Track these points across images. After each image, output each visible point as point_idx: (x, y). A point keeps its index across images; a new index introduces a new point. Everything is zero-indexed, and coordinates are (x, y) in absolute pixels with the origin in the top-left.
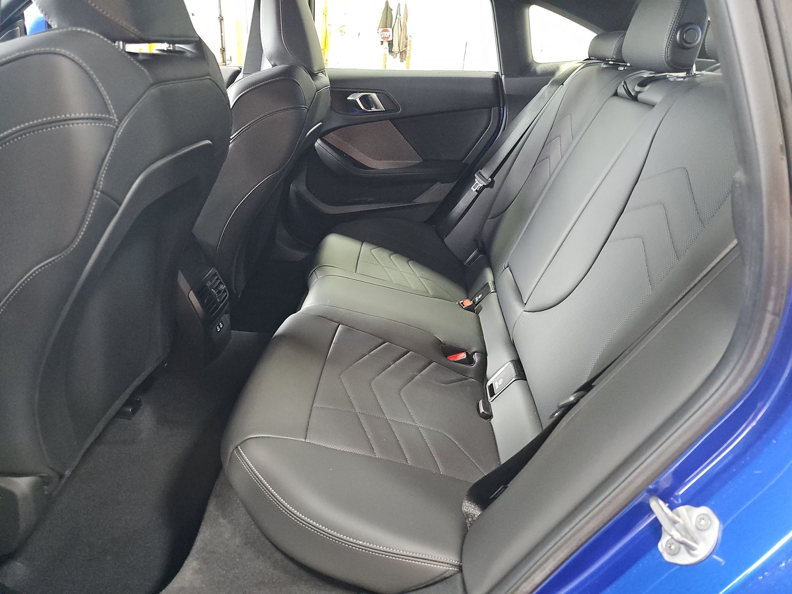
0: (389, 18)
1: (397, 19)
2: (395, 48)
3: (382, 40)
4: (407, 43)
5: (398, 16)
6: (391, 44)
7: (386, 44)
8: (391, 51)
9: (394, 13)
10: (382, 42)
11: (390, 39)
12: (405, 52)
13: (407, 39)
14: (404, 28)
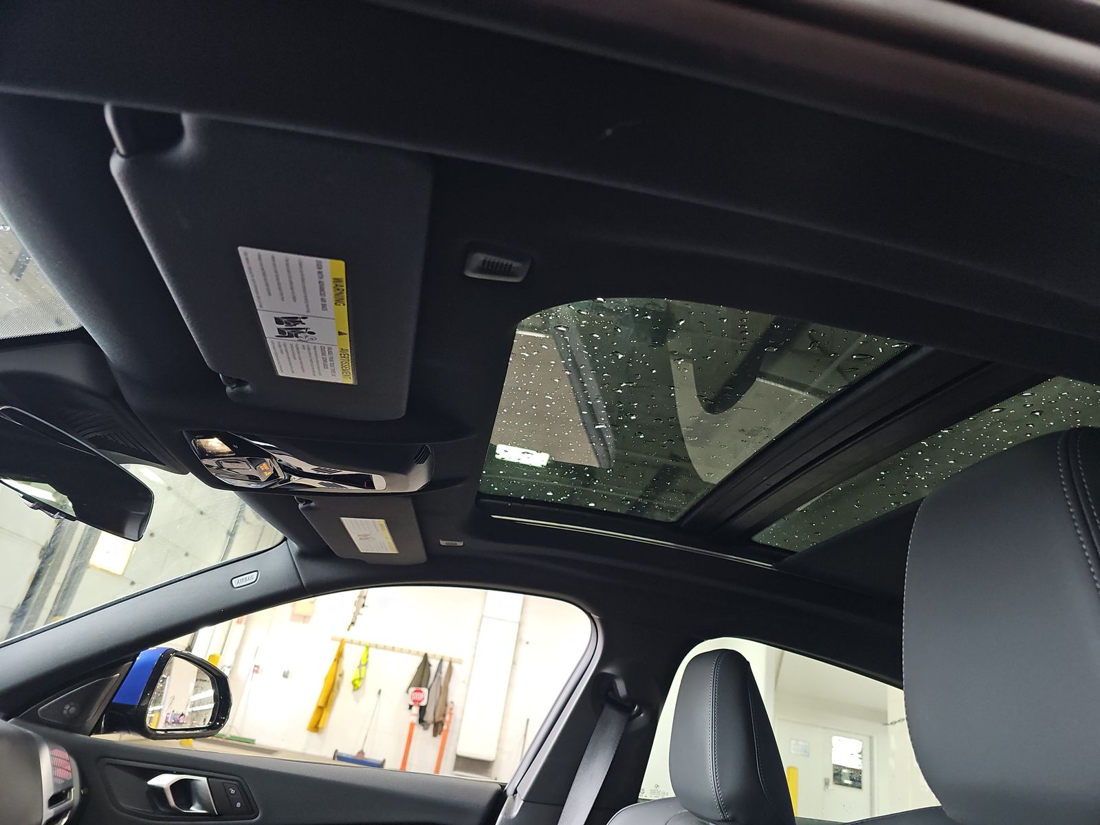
0: (426, 675)
1: (437, 678)
2: (429, 717)
3: (412, 703)
4: (445, 711)
5: (439, 674)
6: (423, 710)
7: (416, 710)
8: (421, 721)
9: (433, 669)
10: (411, 707)
11: (423, 704)
12: (442, 723)
13: (446, 705)
14: (444, 691)
